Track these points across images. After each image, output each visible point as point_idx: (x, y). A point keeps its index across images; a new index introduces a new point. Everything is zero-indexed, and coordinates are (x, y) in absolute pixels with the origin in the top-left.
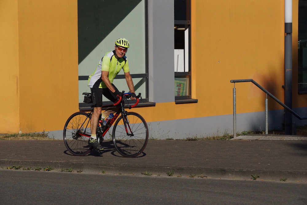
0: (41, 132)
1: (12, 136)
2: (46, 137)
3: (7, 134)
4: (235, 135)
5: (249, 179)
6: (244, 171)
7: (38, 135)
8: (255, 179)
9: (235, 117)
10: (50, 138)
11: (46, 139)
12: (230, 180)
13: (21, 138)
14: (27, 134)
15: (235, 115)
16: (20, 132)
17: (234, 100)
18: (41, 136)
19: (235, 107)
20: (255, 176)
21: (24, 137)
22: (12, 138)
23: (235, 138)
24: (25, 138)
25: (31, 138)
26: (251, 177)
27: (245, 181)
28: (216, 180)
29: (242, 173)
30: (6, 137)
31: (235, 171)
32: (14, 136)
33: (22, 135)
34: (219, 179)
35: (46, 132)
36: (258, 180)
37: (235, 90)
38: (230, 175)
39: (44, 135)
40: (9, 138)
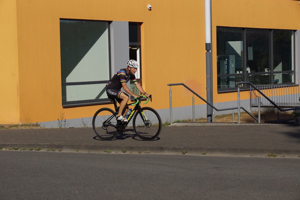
0: (35, 123)
1: (14, 126)
2: (39, 126)
3: (11, 125)
4: (171, 122)
5: (180, 154)
6: (176, 148)
7: (33, 125)
8: (184, 154)
9: (171, 110)
10: (42, 127)
11: (39, 128)
12: (167, 155)
13: (21, 127)
14: (25, 125)
15: (171, 108)
16: (20, 123)
17: (170, 98)
18: (35, 126)
19: (171, 103)
20: (184, 152)
22: (15, 128)
23: (172, 125)
24: (24, 128)
25: (28, 128)
26: (181, 152)
27: (177, 156)
28: (157, 155)
29: (175, 149)
30: (10, 127)
31: (170, 148)
32: (16, 126)
33: (22, 125)
34: (159, 154)
35: (39, 123)
36: (186, 154)
37: (171, 91)
38: (166, 151)
39: (37, 125)
40: (12, 128)
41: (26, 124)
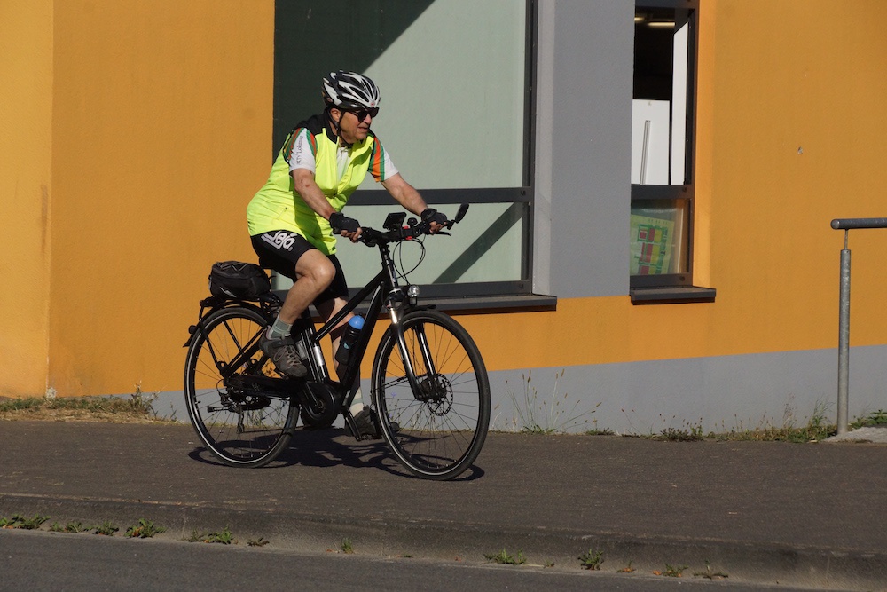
0: (127, 396)
1: (19, 405)
2: (146, 411)
4: (843, 423)
7: (117, 406)
9: (843, 357)
10: (159, 416)
11: (146, 420)
13: (53, 413)
14: (74, 401)
15: (844, 349)
16: (51, 393)
17: (844, 294)
18: (127, 410)
19: (845, 320)
21: (65, 411)
22: (20, 415)
23: (844, 435)
24: (67, 416)
25: (88, 417)
29: (856, 564)
31: (832, 558)
32: (28, 405)
33: (58, 404)
35: (145, 396)
37: (846, 257)
39: (137, 406)
40: (9, 414)
41: (79, 395)
